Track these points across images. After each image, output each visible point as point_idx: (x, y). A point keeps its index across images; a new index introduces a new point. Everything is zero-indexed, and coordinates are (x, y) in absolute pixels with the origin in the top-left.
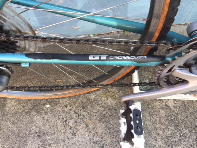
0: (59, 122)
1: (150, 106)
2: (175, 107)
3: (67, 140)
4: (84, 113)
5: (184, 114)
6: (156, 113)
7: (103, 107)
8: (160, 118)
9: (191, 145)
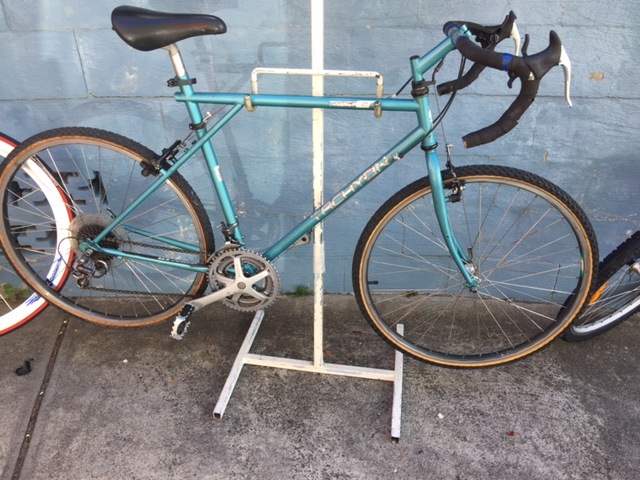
0: (133, 377)
1: (255, 373)
2: (286, 377)
3: (135, 395)
4: (168, 373)
6: (258, 380)
7: (194, 368)
8: (261, 385)
9: (286, 414)
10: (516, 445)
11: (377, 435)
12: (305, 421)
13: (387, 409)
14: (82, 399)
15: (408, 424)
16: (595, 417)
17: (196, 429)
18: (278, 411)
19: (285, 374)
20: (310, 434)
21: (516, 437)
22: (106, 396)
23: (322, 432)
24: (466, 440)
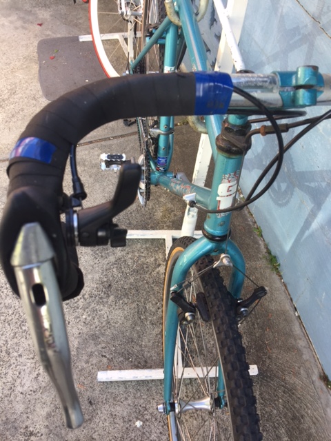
1: (157, 249)
2: (158, 273)
5: (151, 280)
6: (150, 253)
8: (145, 257)
9: (117, 282)
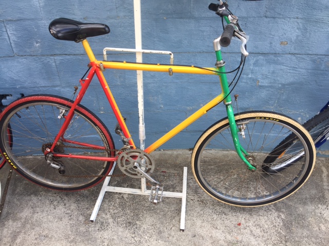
10: (242, 230)
11: (173, 228)
12: (137, 222)
13: (179, 214)
14: (21, 215)
15: (189, 222)
16: (281, 214)
17: (81, 229)
18: (123, 217)
19: (127, 196)
20: (139, 230)
21: (242, 226)
22: (34, 213)
23: (146, 228)
24: (217, 229)
